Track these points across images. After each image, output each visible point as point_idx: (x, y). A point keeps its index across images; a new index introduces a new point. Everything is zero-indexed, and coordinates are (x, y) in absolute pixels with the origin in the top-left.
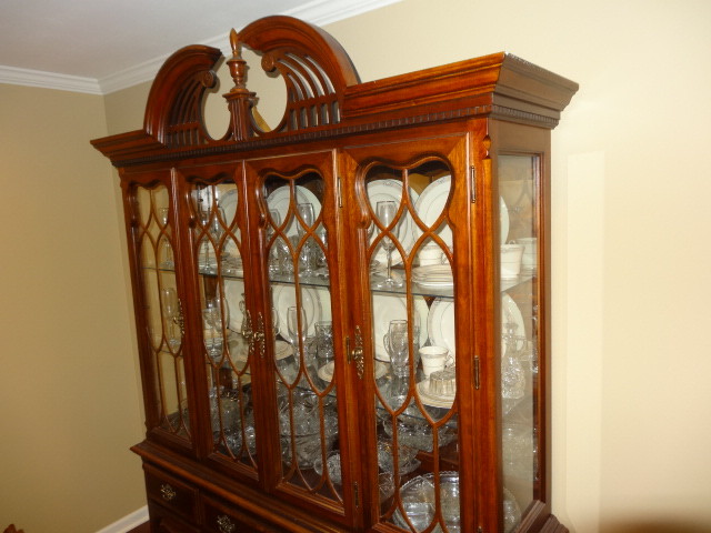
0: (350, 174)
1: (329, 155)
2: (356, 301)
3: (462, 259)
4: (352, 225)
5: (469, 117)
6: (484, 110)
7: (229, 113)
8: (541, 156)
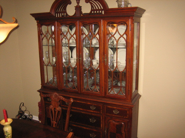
0: (105, 25)
1: (101, 21)
2: (105, 49)
3: (128, 41)
4: (105, 34)
5: (130, 16)
6: (133, 15)
7: (75, 11)
8: (139, 23)
